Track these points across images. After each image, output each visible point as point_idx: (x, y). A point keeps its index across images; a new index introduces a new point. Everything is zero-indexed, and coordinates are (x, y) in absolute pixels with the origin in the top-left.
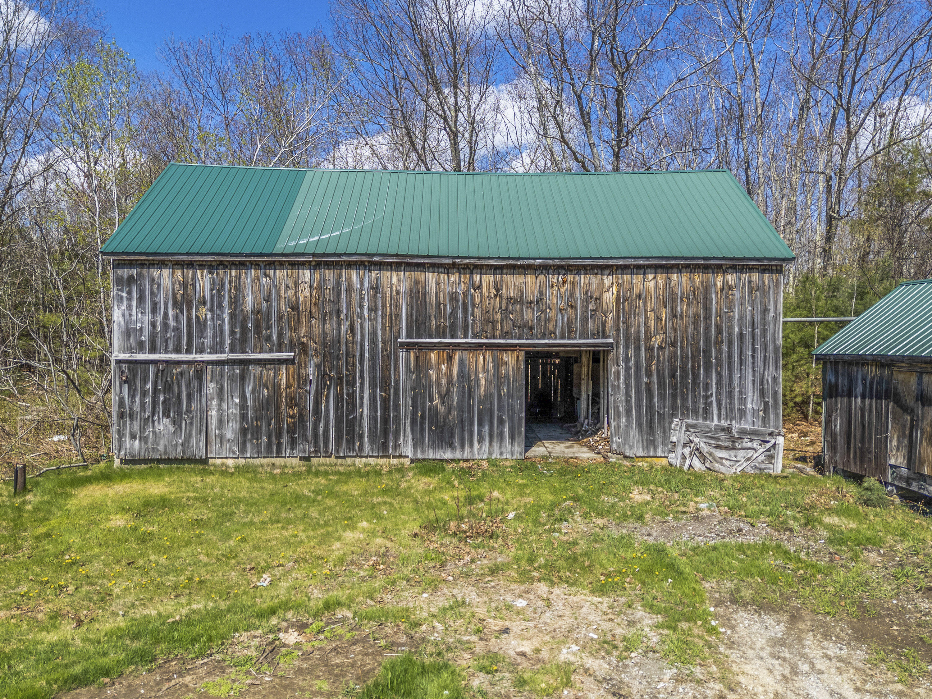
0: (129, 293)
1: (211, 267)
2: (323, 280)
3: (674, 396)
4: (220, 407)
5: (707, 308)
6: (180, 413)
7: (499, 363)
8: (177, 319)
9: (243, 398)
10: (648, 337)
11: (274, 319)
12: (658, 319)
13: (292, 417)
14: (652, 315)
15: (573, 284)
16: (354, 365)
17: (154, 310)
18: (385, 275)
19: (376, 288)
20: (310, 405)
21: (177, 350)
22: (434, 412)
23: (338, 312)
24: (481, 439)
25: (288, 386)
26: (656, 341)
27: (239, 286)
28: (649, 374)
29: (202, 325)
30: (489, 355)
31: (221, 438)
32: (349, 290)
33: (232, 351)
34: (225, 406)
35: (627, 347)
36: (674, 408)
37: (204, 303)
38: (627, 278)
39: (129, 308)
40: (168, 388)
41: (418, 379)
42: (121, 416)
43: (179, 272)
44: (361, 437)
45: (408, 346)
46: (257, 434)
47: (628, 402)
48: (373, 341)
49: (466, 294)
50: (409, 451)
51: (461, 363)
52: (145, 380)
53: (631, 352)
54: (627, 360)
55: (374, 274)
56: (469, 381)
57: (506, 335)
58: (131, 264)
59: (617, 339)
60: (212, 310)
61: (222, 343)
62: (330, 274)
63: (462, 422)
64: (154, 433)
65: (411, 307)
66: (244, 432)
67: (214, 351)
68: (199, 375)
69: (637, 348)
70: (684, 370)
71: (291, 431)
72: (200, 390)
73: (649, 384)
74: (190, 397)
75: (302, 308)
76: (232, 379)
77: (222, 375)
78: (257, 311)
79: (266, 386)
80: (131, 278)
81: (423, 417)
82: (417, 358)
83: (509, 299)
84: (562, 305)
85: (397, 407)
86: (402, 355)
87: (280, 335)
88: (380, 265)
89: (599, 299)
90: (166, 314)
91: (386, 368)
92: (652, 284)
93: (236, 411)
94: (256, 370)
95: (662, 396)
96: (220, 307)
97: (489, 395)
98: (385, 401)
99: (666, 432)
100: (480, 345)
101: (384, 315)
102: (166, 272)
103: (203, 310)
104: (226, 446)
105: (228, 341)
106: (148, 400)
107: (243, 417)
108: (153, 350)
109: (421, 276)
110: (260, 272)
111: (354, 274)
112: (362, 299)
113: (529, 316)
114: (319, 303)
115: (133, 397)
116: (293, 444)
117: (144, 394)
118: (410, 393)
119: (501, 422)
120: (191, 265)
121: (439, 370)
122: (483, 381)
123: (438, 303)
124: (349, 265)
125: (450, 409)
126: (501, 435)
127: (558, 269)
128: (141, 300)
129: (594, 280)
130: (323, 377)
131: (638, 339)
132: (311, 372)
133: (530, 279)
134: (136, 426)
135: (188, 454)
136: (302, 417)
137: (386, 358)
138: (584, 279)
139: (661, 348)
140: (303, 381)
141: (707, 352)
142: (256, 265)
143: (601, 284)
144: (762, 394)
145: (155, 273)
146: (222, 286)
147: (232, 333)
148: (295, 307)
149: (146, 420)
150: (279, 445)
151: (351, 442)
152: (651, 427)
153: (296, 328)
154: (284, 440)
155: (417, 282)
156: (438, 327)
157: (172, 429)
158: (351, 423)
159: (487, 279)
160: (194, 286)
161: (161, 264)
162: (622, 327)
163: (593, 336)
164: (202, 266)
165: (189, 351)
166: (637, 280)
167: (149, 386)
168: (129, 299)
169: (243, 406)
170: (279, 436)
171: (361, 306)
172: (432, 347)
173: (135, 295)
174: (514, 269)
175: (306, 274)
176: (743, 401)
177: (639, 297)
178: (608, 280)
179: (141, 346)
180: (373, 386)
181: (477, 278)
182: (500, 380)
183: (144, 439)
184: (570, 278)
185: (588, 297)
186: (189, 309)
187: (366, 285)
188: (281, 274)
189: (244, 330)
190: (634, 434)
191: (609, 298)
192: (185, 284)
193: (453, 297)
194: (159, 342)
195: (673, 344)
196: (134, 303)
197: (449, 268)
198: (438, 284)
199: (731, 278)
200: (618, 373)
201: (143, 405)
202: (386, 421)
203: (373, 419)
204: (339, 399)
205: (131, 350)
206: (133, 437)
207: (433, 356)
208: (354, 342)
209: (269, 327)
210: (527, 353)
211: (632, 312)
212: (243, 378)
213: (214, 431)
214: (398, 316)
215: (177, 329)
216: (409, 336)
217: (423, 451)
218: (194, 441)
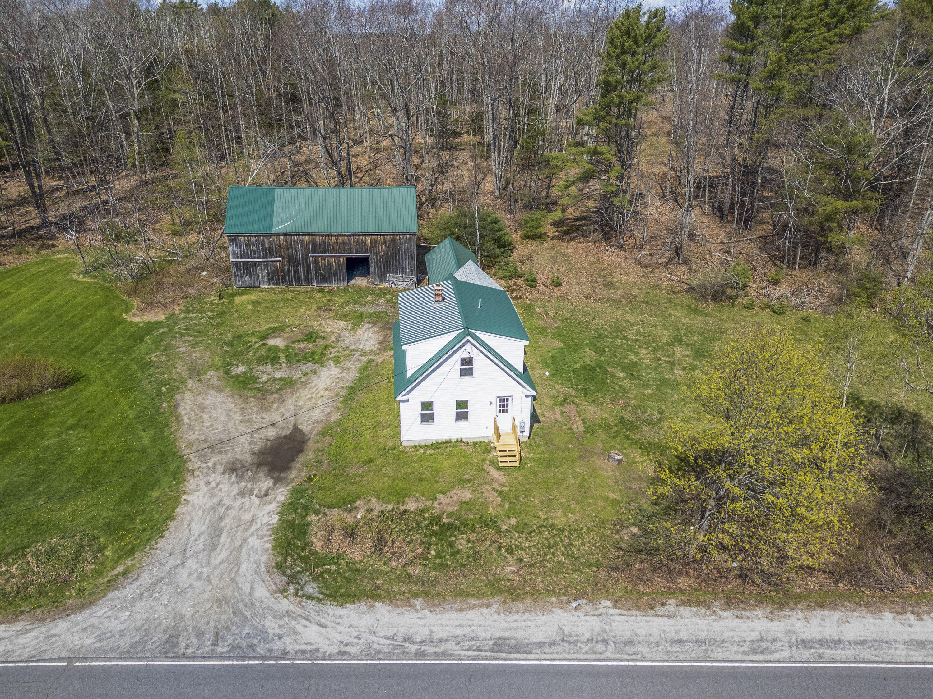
0: (233, 243)
1: (255, 236)
3: (387, 268)
5: (395, 245)
6: (251, 275)
7: (338, 261)
9: (268, 271)
15: (358, 239)
16: (298, 262)
17: (240, 248)
19: (302, 241)
20: (287, 272)
22: (321, 273)
23: (292, 247)
24: (335, 281)
27: (263, 241)
29: (254, 251)
30: (336, 258)
31: (263, 281)
32: (294, 241)
34: (263, 273)
35: (374, 255)
36: (387, 271)
38: (373, 237)
39: (233, 247)
40: (247, 268)
41: (316, 265)
42: (235, 276)
43: (246, 238)
44: (302, 280)
45: (313, 257)
46: (273, 280)
48: (302, 255)
49: (328, 242)
50: (315, 284)
51: (328, 261)
52: (240, 266)
56: (331, 266)
57: (340, 253)
58: (233, 236)
61: (260, 256)
62: (288, 237)
63: (329, 276)
64: (245, 280)
66: (269, 279)
68: (255, 265)
69: (377, 256)
71: (282, 279)
72: (256, 269)
73: (380, 265)
75: (282, 246)
77: (261, 265)
78: (269, 247)
79: (274, 268)
80: (233, 239)
81: (318, 275)
82: (315, 260)
83: (340, 243)
84: (355, 245)
87: (276, 254)
88: (303, 235)
89: (365, 243)
91: (307, 262)
92: (380, 238)
94: (270, 263)
95: (384, 268)
97: (336, 269)
98: (307, 271)
100: (333, 256)
101: (305, 248)
102: (243, 238)
103: (254, 248)
107: (268, 276)
108: (242, 258)
109: (315, 237)
110: (269, 237)
112: (298, 244)
113: (346, 248)
114: (287, 245)
116: (283, 282)
117: (241, 270)
118: (314, 269)
120: (249, 236)
124: (294, 235)
125: (325, 273)
126: (340, 279)
127: (353, 235)
129: (364, 238)
130: (289, 265)
131: (377, 254)
133: (346, 237)
134: (240, 278)
136: (285, 275)
137: (306, 259)
138: (361, 237)
141: (396, 257)
142: (268, 235)
143: (366, 239)
144: (411, 267)
145: (240, 238)
146: (259, 241)
148: (280, 246)
149: (242, 277)
151: (299, 282)
153: (281, 252)
155: (313, 239)
156: (320, 251)
157: (249, 279)
158: (299, 277)
159: (333, 238)
160: (251, 241)
161: (241, 236)
162: (372, 250)
164: (252, 236)
166: (376, 237)
167: (242, 268)
168: (233, 245)
169: (268, 273)
170: (279, 280)
171: (298, 246)
173: (235, 244)
174: (341, 235)
175: (282, 238)
176: (406, 269)
177: (376, 242)
178: (367, 237)
179: (238, 258)
180: (304, 267)
181: (330, 237)
182: (339, 265)
183: (242, 282)
184: (357, 237)
185: (362, 242)
187: (299, 240)
188: (275, 238)
190: (377, 278)
191: (368, 242)
192: (248, 241)
193: (324, 243)
194: (243, 256)
196: (235, 246)
197: (322, 236)
198: (319, 240)
199: (401, 237)
202: (308, 276)
203: (304, 276)
204: (294, 270)
206: (239, 281)
208: (297, 255)
209: (273, 252)
211: (374, 246)
213: (261, 279)
214: (309, 248)
215: (247, 253)
216: (312, 254)
217: (319, 284)
218: (256, 282)
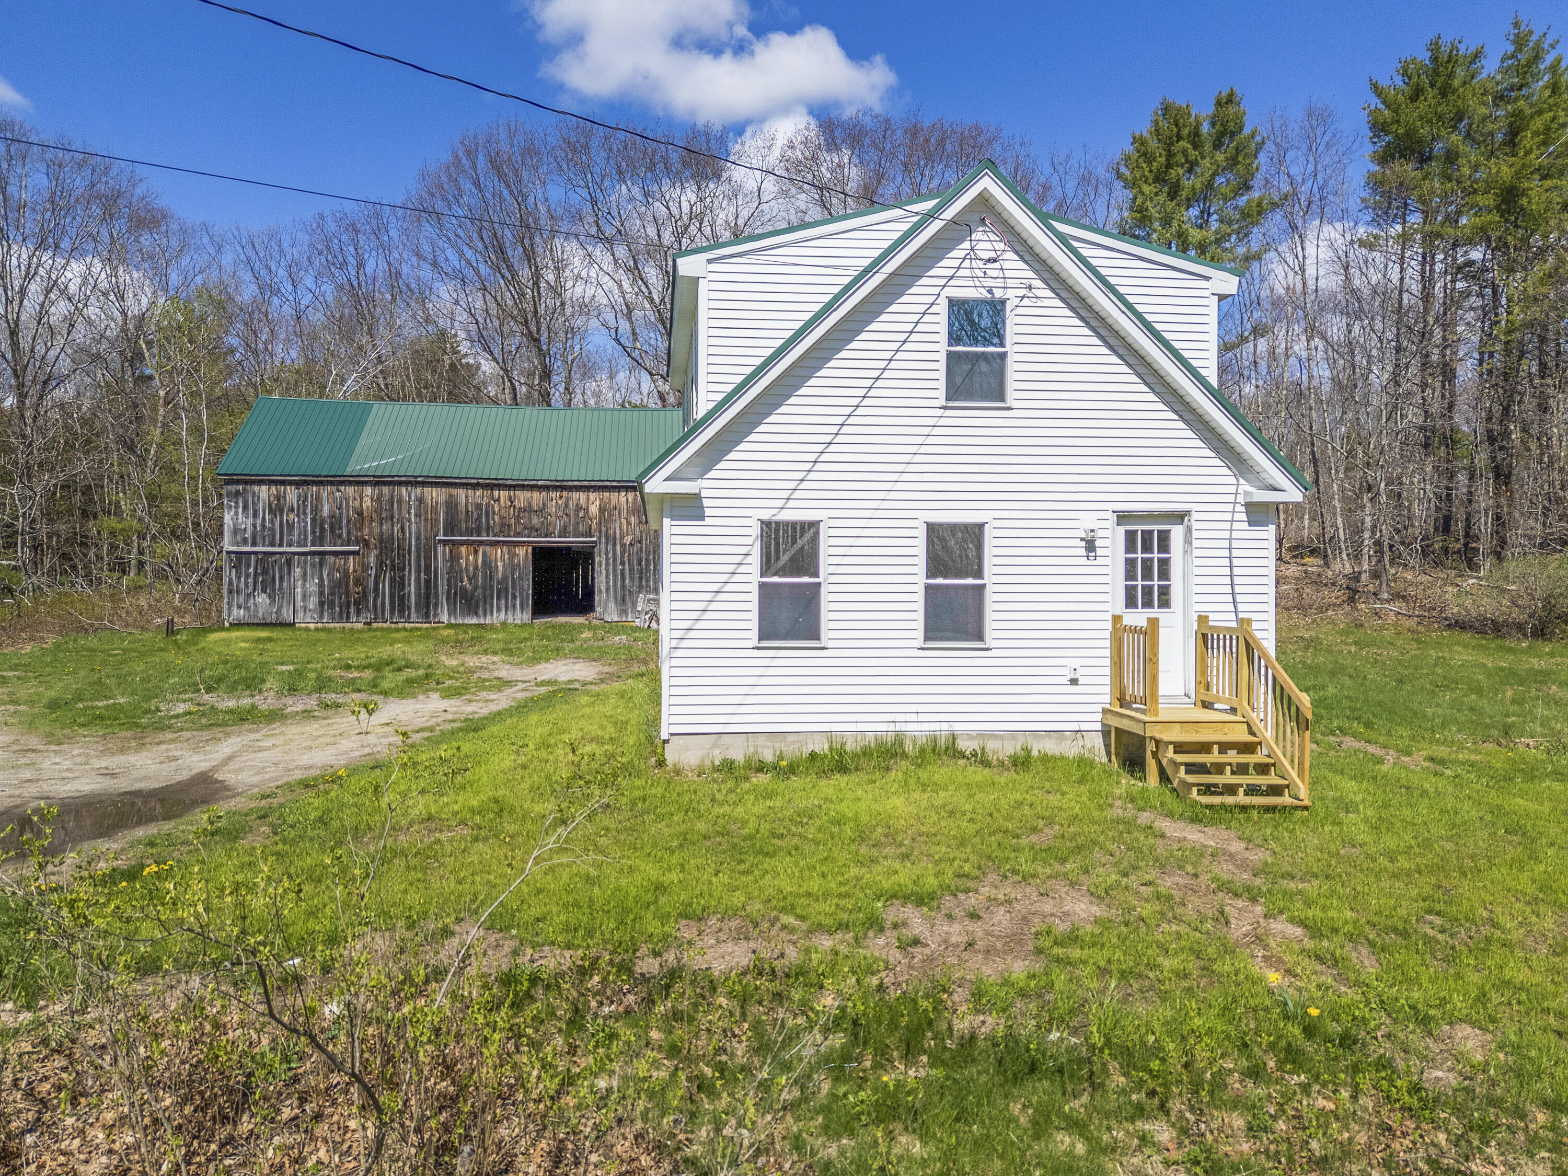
0: (236, 503)
1: (297, 484)
2: (380, 495)
3: (641, 579)
4: (304, 586)
6: (274, 590)
7: (512, 555)
8: (272, 521)
9: (321, 579)
10: (622, 538)
11: (345, 522)
12: (629, 523)
13: (358, 593)
14: (624, 521)
15: (567, 499)
16: (404, 556)
17: (255, 515)
18: (427, 490)
19: (420, 500)
20: (371, 585)
21: (272, 544)
22: (464, 590)
23: (392, 517)
24: (499, 610)
25: (355, 571)
26: (628, 540)
27: (318, 498)
28: (623, 563)
29: (291, 526)
30: (505, 549)
31: (305, 608)
32: (400, 502)
33: (313, 545)
34: (308, 585)
35: (607, 543)
36: (641, 587)
37: (293, 510)
38: (606, 494)
39: (236, 513)
40: (265, 572)
41: (452, 566)
42: (230, 592)
43: (273, 488)
44: (409, 608)
45: (445, 542)
46: (331, 605)
47: (607, 582)
48: (418, 538)
49: (488, 505)
50: (445, 618)
51: (484, 554)
52: (248, 566)
53: (610, 547)
54: (607, 553)
55: (419, 490)
56: (490, 567)
57: (518, 534)
58: (238, 482)
59: (600, 537)
60: (298, 515)
61: (306, 539)
62: (386, 490)
63: (485, 597)
64: (255, 604)
65: (446, 513)
66: (322, 604)
67: (299, 545)
68: (289, 563)
69: (614, 545)
70: (647, 560)
71: (357, 603)
72: (289, 573)
73: (623, 571)
74: (281, 578)
75: (365, 514)
76: (313, 565)
77: (305, 562)
78: (332, 516)
79: (338, 571)
80: (238, 492)
81: (455, 593)
82: (451, 551)
83: (520, 509)
84: (561, 514)
85: (436, 586)
86: (440, 549)
87: (349, 533)
88: (424, 484)
89: (587, 510)
90: (264, 518)
91: (427, 558)
92: (624, 499)
93: (316, 589)
94: (331, 559)
95: (632, 579)
96: (305, 513)
97: (505, 578)
98: (428, 582)
99: (634, 604)
100: (498, 543)
101: (426, 520)
102: (264, 488)
103: (292, 516)
104: (309, 614)
105: (310, 538)
106: (251, 580)
107: (321, 593)
108: (254, 544)
109: (454, 491)
110: (334, 488)
111: (404, 490)
112: (410, 508)
113: (535, 521)
114: (378, 511)
115: (239, 578)
116: (358, 612)
117: (247, 576)
118: (446, 576)
119: (514, 597)
120: (283, 483)
121: (467, 559)
122: (500, 568)
123: (467, 511)
125: (476, 588)
126: (514, 606)
127: (556, 488)
128: (245, 508)
129: (582, 496)
130: (381, 564)
131: (615, 538)
132: (372, 560)
134: (242, 599)
135: (280, 620)
136: (365, 594)
137: (428, 551)
138: (575, 495)
139: (631, 544)
140: (365, 567)
142: (332, 483)
143: (588, 499)
145: (256, 488)
146: (306, 498)
147: (313, 532)
148: (360, 514)
149: (249, 595)
150: (348, 613)
151: (401, 612)
152: (624, 600)
153: (361, 529)
154: (352, 610)
155: (451, 496)
156: (467, 528)
157: (268, 601)
158: (402, 598)
159: (504, 494)
160: (285, 498)
161: (261, 482)
162: (603, 529)
163: (582, 536)
164: (291, 483)
165: (281, 545)
166: (614, 496)
167: (251, 570)
168: (237, 507)
169: (321, 585)
170: (348, 607)
171: (409, 513)
172: (463, 543)
173: (241, 505)
174: (523, 487)
175: (368, 490)
177: (615, 508)
178: (592, 496)
179: (245, 542)
180: (418, 571)
181: (496, 493)
182: (513, 567)
183: (247, 609)
184: (565, 494)
185: (579, 508)
186: (281, 515)
187: (413, 497)
188: (350, 490)
189: (322, 530)
190: (612, 605)
191: (594, 509)
192: (278, 497)
193: (478, 507)
194: (259, 539)
195: (640, 542)
196: (240, 510)
197: (475, 486)
198: (467, 497)
200: (600, 562)
201: (246, 584)
202: (428, 596)
203: (418, 595)
204: (392, 580)
205: (237, 544)
206: (239, 607)
207: (463, 549)
208: (404, 539)
209: (341, 528)
210: (534, 549)
211: (610, 519)
212: (321, 565)
213: (299, 603)
214: (437, 520)
215: (272, 529)
216: (445, 535)
217: (456, 618)
218: (284, 610)
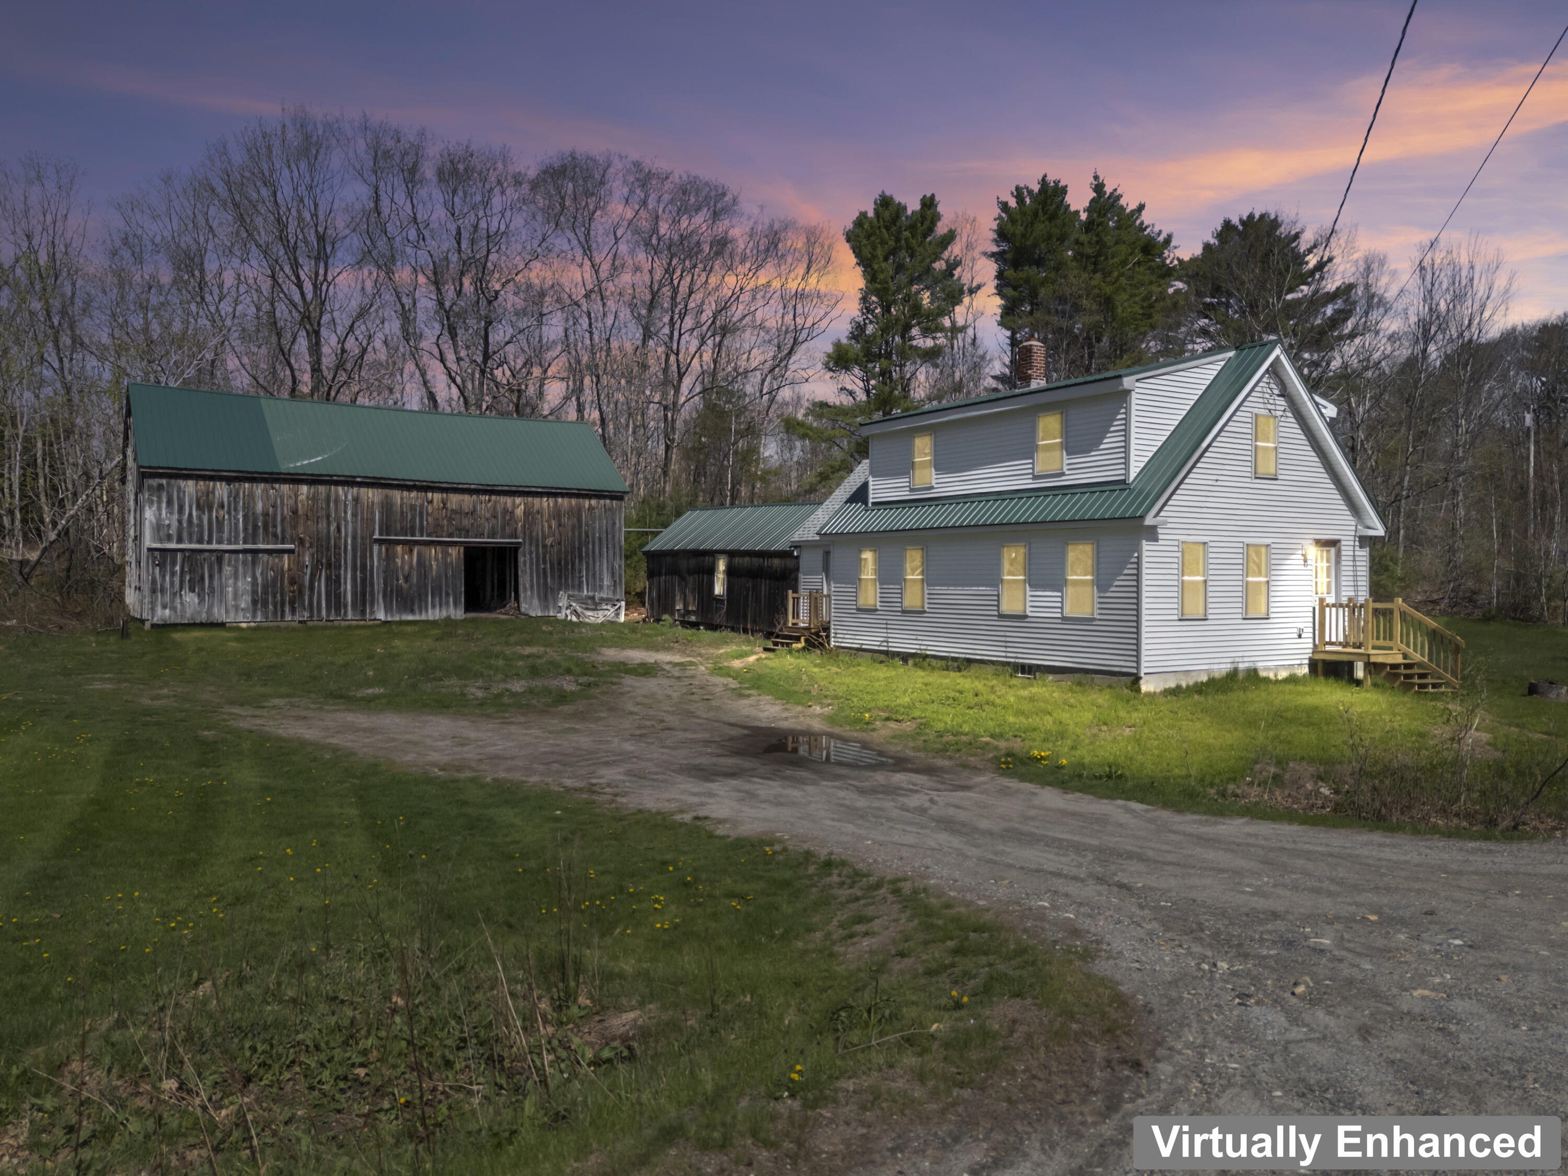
0: (159, 497)
2: (317, 493)
3: (560, 577)
5: (580, 521)
7: (446, 554)
8: (200, 518)
10: (544, 538)
11: (279, 519)
12: (550, 527)
13: (293, 592)
14: (546, 525)
15: (496, 502)
16: (340, 554)
18: (363, 490)
19: (356, 500)
20: (307, 583)
21: (200, 541)
23: (328, 516)
24: (433, 607)
25: (289, 569)
26: (549, 541)
27: (252, 495)
28: (545, 562)
29: (220, 523)
30: (438, 548)
32: (337, 501)
33: (245, 543)
34: (240, 584)
35: (531, 545)
36: (560, 584)
37: (222, 506)
38: (530, 499)
39: (159, 509)
40: (193, 570)
41: (388, 565)
42: (154, 591)
43: (201, 483)
44: (346, 606)
45: (380, 542)
46: (265, 604)
47: (532, 580)
48: (354, 538)
49: (422, 506)
50: (382, 615)
51: (419, 554)
52: (174, 564)
53: (533, 549)
54: (531, 553)
55: (355, 489)
56: (425, 567)
57: (450, 535)
58: (161, 476)
59: (524, 539)
60: (229, 513)
61: (237, 536)
62: (322, 489)
63: (420, 595)
64: (182, 603)
65: (381, 513)
66: (254, 602)
67: (230, 543)
68: (220, 560)
69: (537, 546)
70: (566, 560)
71: (292, 603)
72: (220, 571)
74: (211, 577)
75: (300, 512)
76: (245, 563)
77: (237, 560)
78: (266, 514)
79: (272, 569)
80: (160, 487)
81: (391, 591)
82: (387, 550)
83: (453, 510)
84: (488, 515)
85: (372, 585)
86: (376, 548)
87: (283, 531)
88: (360, 485)
89: (512, 513)
90: (190, 515)
91: (364, 557)
92: (545, 504)
93: (249, 588)
94: (265, 557)
95: (552, 576)
96: (236, 510)
97: (439, 577)
98: (364, 580)
99: (556, 600)
100: (432, 542)
101: (362, 519)
102: (191, 483)
103: (221, 513)
104: (241, 614)
105: (242, 535)
106: (177, 579)
107: (254, 592)
108: (180, 540)
109: (390, 493)
110: (268, 486)
111: (340, 489)
112: (346, 506)
113: (466, 522)
114: (314, 509)
115: (163, 577)
116: (294, 611)
117: (173, 574)
118: (382, 575)
119: (447, 594)
120: (212, 478)
121: (403, 558)
122: (434, 567)
123: (402, 512)
124: (337, 483)
125: (410, 587)
126: (447, 603)
127: (486, 492)
129: (509, 500)
130: (316, 563)
131: (537, 540)
132: (307, 559)
133: (466, 497)
134: (168, 598)
135: (211, 619)
136: (301, 592)
137: (364, 550)
138: (502, 499)
139: (552, 546)
140: (301, 566)
141: (580, 549)
142: (265, 480)
143: (514, 502)
144: (613, 575)
145: (182, 483)
146: (237, 495)
147: (245, 529)
148: (295, 512)
149: (175, 594)
150: (283, 612)
151: (338, 610)
152: (546, 597)
153: (295, 527)
154: (287, 609)
155: (387, 496)
156: (402, 528)
158: (338, 596)
159: (437, 497)
160: (213, 492)
161: (187, 477)
162: (528, 532)
163: (510, 537)
164: (221, 479)
165: (210, 542)
166: (537, 501)
167: (178, 568)
168: (159, 502)
169: (254, 583)
170: (283, 605)
171: (346, 512)
172: (398, 542)
173: (165, 499)
174: (455, 490)
175: (304, 489)
176: (602, 580)
177: (538, 512)
178: (518, 500)
179: (169, 538)
180: (355, 570)
181: (430, 495)
182: (446, 565)
183: (173, 609)
184: (493, 497)
185: (505, 511)
186: (210, 511)
187: (350, 497)
188: (285, 488)
189: (255, 527)
190: (536, 602)
191: (519, 511)
192: (206, 493)
193: (413, 507)
194: (185, 535)
195: (560, 544)
196: (164, 505)
197: (409, 488)
198: (402, 499)
199: (593, 502)
200: (525, 562)
201: (172, 583)
202: (364, 594)
203: (354, 594)
205: (161, 540)
206: (164, 607)
207: (399, 548)
209: (275, 526)
210: (466, 549)
211: (534, 522)
212: (254, 563)
213: (231, 602)
214: (373, 520)
215: (200, 525)
216: (381, 534)
217: (392, 616)
218: (216, 610)
